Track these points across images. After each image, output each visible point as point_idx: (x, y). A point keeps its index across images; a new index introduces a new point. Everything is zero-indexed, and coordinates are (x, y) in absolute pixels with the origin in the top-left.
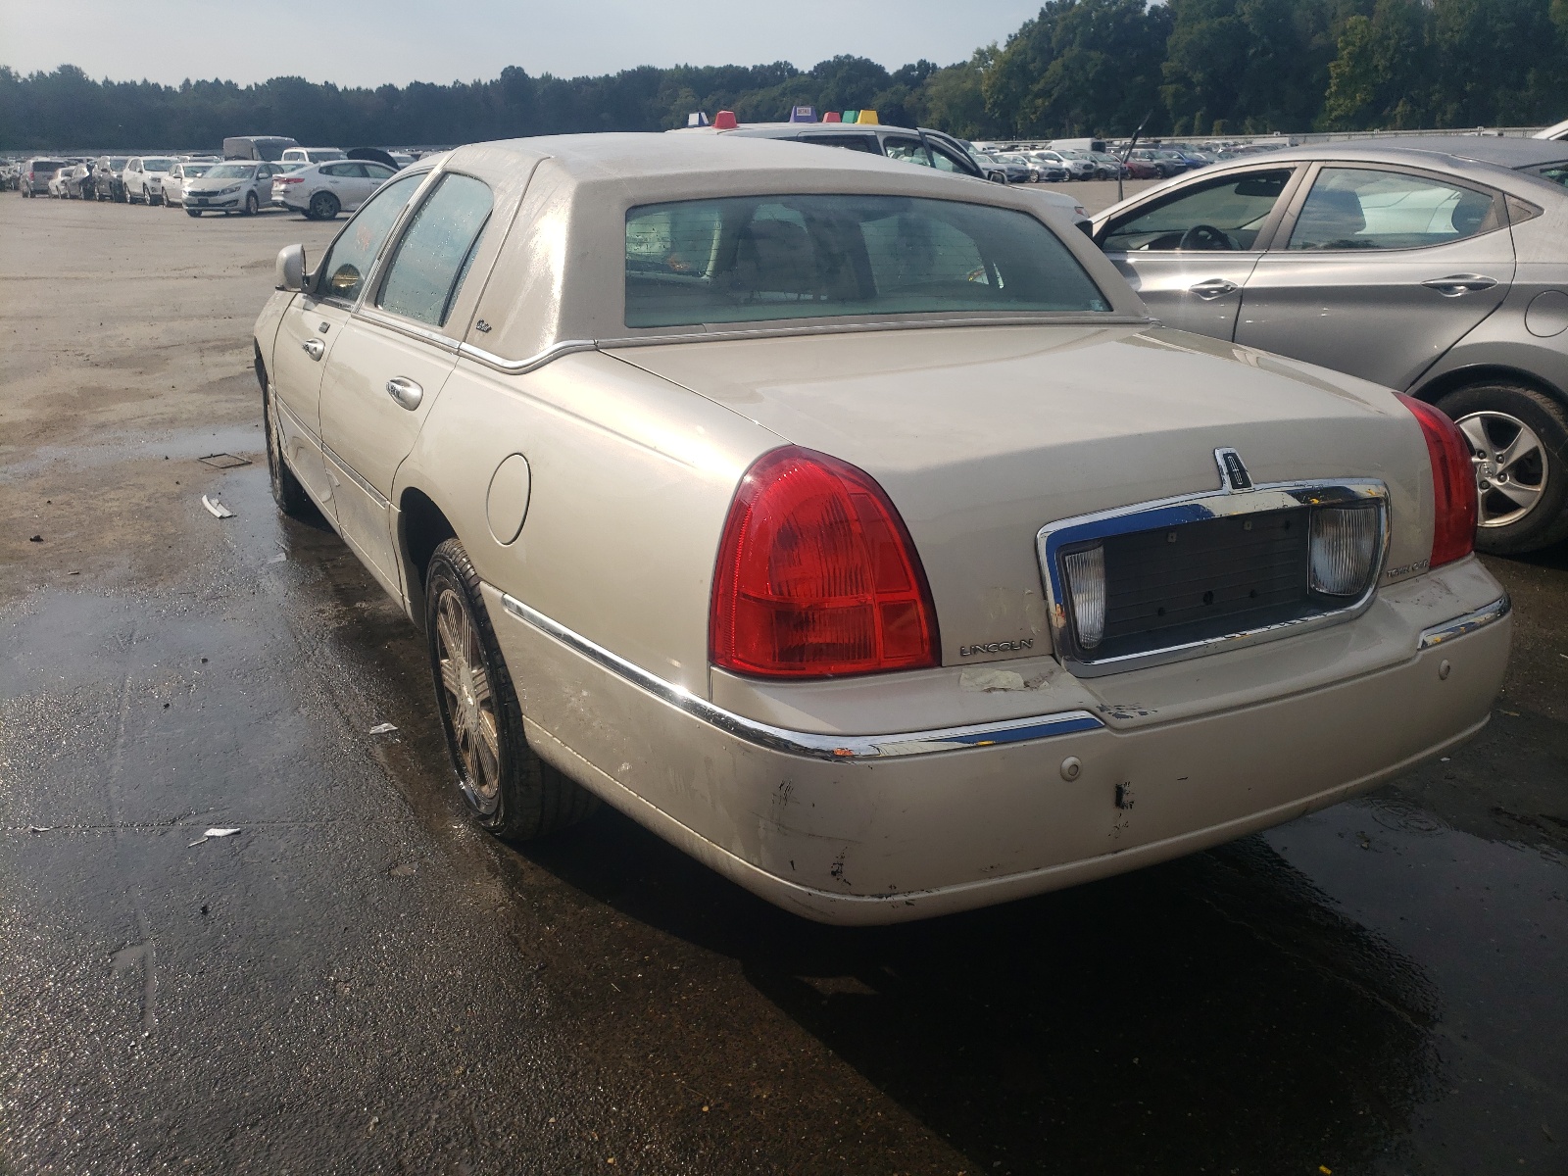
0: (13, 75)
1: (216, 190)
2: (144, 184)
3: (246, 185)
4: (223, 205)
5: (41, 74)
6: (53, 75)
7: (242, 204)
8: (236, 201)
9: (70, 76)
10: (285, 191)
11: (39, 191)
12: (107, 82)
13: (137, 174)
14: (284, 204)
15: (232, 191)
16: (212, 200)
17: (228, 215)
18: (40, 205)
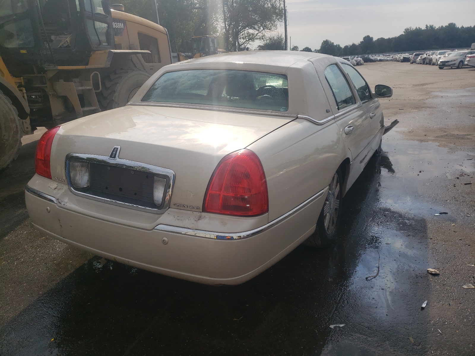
0: (434, 27)
1: (449, 60)
2: (437, 59)
3: (460, 59)
4: (450, 65)
5: (442, 27)
6: (446, 27)
7: (457, 65)
8: (455, 64)
9: (452, 26)
10: (469, 61)
11: (414, 62)
12: (463, 27)
13: (436, 56)
14: (467, 65)
15: (455, 61)
16: (447, 64)
17: (452, 69)
18: (414, 66)
